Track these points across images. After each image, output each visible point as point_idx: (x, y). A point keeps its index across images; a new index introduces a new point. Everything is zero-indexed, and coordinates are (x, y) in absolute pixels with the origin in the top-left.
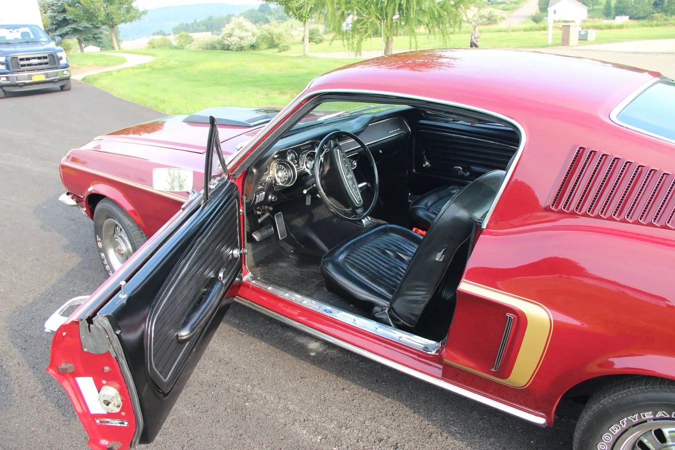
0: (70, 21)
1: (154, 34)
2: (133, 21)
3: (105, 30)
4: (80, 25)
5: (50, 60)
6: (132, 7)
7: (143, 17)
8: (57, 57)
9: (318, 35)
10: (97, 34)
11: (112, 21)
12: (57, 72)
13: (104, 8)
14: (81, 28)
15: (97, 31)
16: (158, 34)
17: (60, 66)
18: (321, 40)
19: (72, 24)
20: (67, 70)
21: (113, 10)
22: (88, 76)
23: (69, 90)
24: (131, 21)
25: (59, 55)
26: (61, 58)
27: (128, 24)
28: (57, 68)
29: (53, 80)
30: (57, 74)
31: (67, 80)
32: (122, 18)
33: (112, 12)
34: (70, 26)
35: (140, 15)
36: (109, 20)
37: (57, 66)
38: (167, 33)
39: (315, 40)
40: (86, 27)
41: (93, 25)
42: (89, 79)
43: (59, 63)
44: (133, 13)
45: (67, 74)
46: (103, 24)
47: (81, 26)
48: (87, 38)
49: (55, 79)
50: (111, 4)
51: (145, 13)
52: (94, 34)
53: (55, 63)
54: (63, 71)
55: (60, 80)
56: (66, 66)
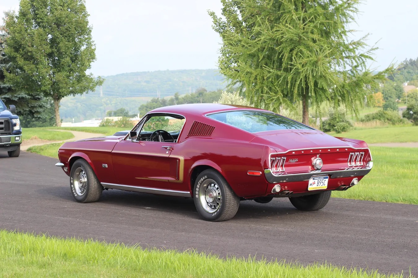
0: (4, 90)
1: (110, 115)
2: (84, 93)
3: (47, 102)
4: (15, 95)
5: (5, 126)
6: (84, 76)
7: (97, 88)
8: (12, 123)
9: (343, 121)
10: (36, 107)
11: (58, 91)
12: (10, 137)
13: (50, 75)
14: (16, 99)
15: (36, 104)
16: (116, 114)
17: (14, 132)
18: (344, 128)
19: (6, 93)
20: (19, 137)
21: (61, 78)
22: (34, 147)
23: (17, 156)
24: (81, 91)
25: (14, 121)
26: (15, 125)
27: (78, 96)
28: (10, 134)
29: (5, 144)
30: (9, 139)
31: (17, 147)
32: (71, 89)
33: (59, 81)
34: (3, 96)
35: (94, 86)
36: (54, 91)
37: (11, 131)
38: (130, 113)
39: (336, 127)
40: (23, 98)
41: (31, 95)
42: (35, 149)
43: (13, 130)
44: (84, 83)
45: (19, 140)
46: (47, 94)
47: (16, 97)
48: (22, 111)
49: (7, 144)
50: (59, 71)
51: (100, 82)
52: (32, 107)
53: (9, 129)
54: (16, 137)
55: (11, 145)
56: (18, 133)
